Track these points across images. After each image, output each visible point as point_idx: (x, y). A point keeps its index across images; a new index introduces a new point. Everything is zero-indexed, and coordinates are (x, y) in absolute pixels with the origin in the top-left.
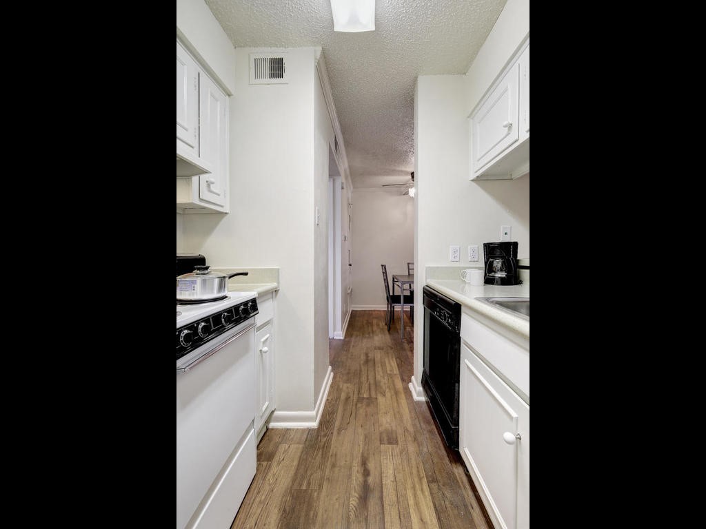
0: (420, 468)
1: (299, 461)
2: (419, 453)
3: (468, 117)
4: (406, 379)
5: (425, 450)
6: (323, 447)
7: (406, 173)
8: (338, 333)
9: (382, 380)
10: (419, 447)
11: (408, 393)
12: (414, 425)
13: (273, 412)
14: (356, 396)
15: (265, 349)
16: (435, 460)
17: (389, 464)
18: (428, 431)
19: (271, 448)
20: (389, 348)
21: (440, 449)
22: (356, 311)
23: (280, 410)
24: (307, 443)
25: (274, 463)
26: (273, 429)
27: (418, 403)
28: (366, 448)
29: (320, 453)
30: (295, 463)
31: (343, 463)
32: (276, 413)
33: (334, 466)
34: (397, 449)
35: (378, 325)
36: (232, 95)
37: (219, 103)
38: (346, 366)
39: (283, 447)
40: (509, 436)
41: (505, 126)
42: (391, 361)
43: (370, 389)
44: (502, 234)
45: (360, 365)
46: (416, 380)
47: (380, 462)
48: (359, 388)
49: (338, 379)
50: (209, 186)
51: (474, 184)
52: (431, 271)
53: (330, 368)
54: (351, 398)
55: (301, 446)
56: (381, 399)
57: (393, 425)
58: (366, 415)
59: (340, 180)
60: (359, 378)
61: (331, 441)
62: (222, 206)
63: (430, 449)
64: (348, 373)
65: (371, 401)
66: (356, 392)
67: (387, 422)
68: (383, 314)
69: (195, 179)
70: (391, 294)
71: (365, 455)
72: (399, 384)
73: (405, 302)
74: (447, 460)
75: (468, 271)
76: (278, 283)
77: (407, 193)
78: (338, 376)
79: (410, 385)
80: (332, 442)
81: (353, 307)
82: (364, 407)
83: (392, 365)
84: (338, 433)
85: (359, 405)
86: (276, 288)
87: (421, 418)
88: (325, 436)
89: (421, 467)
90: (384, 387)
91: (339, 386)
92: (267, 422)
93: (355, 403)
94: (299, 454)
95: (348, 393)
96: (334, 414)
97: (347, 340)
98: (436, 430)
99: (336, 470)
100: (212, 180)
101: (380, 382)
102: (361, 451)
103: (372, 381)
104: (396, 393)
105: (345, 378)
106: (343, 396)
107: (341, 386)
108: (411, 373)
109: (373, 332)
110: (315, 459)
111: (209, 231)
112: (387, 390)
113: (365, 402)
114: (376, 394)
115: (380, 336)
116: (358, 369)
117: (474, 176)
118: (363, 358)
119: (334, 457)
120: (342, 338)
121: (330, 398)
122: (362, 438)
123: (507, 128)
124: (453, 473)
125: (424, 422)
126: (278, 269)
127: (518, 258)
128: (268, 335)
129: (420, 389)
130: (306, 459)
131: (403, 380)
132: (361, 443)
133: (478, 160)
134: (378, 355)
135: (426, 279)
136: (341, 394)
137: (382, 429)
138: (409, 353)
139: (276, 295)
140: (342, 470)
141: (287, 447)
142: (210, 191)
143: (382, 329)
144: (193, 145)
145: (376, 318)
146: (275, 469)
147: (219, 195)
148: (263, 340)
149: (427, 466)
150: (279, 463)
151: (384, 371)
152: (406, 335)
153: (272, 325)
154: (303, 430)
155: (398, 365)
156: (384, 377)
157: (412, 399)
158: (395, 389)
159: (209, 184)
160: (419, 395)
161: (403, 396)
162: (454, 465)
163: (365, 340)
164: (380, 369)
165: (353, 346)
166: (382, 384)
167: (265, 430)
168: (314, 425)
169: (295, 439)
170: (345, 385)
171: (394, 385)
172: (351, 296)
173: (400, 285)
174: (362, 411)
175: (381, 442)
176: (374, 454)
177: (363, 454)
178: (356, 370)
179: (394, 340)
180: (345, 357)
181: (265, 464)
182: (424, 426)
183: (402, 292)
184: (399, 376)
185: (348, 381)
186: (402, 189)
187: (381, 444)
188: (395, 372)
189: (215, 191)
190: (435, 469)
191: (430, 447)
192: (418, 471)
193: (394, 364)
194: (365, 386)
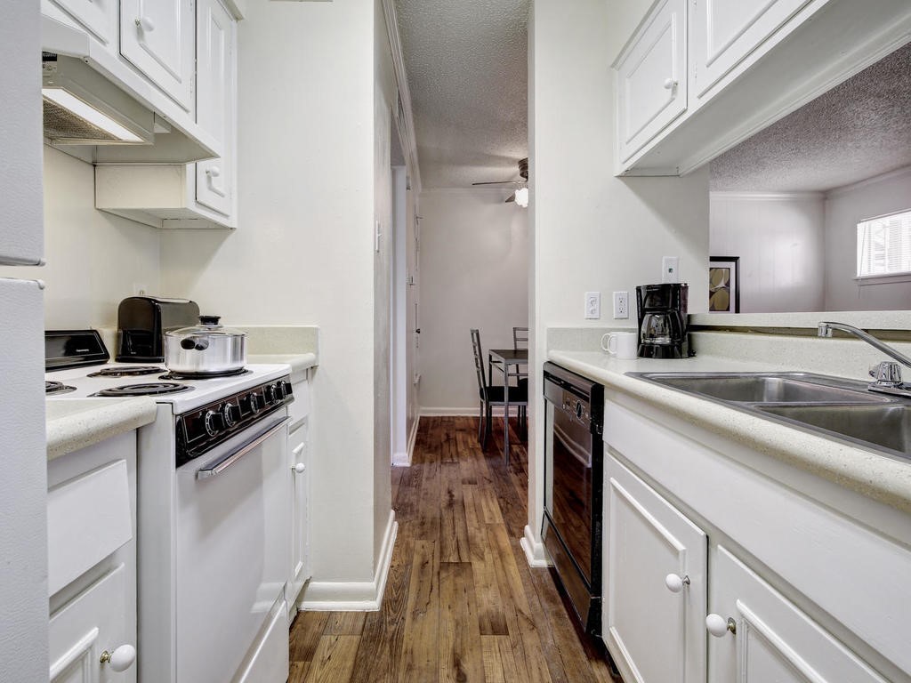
0: (543, 669)
1: (355, 660)
2: (541, 648)
3: (613, 66)
4: (516, 531)
5: (550, 641)
6: (392, 640)
7: (510, 161)
8: (402, 456)
9: (478, 534)
10: (541, 639)
11: (520, 554)
12: (531, 605)
13: (307, 582)
14: (437, 561)
15: (300, 466)
16: (566, 657)
17: (496, 664)
18: (553, 615)
19: (307, 641)
20: (486, 481)
21: (573, 641)
22: (428, 418)
23: (318, 580)
24: (365, 634)
25: (316, 663)
26: (307, 612)
27: (537, 570)
28: (459, 640)
29: (388, 649)
30: (350, 663)
31: (423, 664)
32: (314, 585)
33: (410, 668)
34: (506, 641)
35: (465, 443)
36: (242, 18)
37: (223, 32)
38: (418, 511)
39: (326, 640)
40: (673, 579)
41: (667, 87)
42: (491, 503)
43: (458, 548)
44: (664, 270)
45: (441, 510)
46: (534, 534)
47: (482, 662)
48: (441, 548)
49: (406, 533)
50: (209, 178)
51: (620, 183)
52: (556, 336)
53: (392, 513)
54: (430, 562)
55: (356, 638)
56: (477, 566)
57: (500, 604)
58: (456, 590)
59: (403, 173)
60: (441, 532)
61: (403, 629)
62: (226, 216)
63: (557, 641)
64: (423, 524)
65: (462, 567)
66: (437, 554)
67: (489, 601)
68: (472, 423)
69: (190, 167)
70: (488, 385)
71: (458, 651)
72: (505, 541)
73: (512, 399)
74: (583, 657)
75: (613, 334)
76: (317, 354)
77: (512, 199)
78: (406, 527)
79: (524, 542)
80: (405, 633)
81: (424, 412)
82: (452, 577)
83: (492, 509)
84: (414, 619)
85: (443, 575)
86: (315, 361)
87: (541, 594)
88: (393, 622)
89: (545, 669)
90: (481, 546)
91: (408, 544)
92: (299, 600)
93: (436, 570)
94: (353, 650)
95: (424, 556)
96: (404, 588)
97: (415, 467)
98: (565, 612)
99: (415, 673)
100: (216, 169)
101: (475, 537)
102: (451, 646)
103: (461, 536)
104: (501, 555)
105: (418, 531)
106: (417, 560)
107: (412, 545)
108: (524, 520)
109: (458, 454)
110: (379, 657)
111: (203, 260)
112: (487, 550)
113: (452, 569)
114: (470, 558)
115: (470, 460)
116: (438, 516)
117: (620, 170)
118: (445, 498)
119: (409, 655)
120: (408, 464)
121: (395, 564)
122: (451, 625)
123: (671, 90)
124: (593, 676)
125: (547, 600)
126: (316, 329)
127: (689, 312)
128: (302, 445)
129: (539, 545)
130: (366, 657)
131: (511, 534)
132: (451, 634)
133: (627, 143)
134: (468, 494)
135: (548, 351)
136: (412, 557)
137: (482, 611)
138: (519, 490)
139: (313, 374)
140: (424, 674)
141: (333, 639)
142: (211, 189)
143: (473, 451)
144: (187, 108)
145: (461, 430)
146: (317, 672)
147: (223, 196)
148: (296, 450)
149: (554, 666)
150: (323, 663)
151: (480, 519)
152: (512, 458)
153: (307, 428)
154: (357, 614)
155: (502, 509)
156: (479, 529)
157: (527, 565)
158: (499, 548)
159: (210, 175)
160: (537, 557)
161: (511, 558)
162: (594, 664)
163: (445, 469)
164: (473, 516)
165: (427, 479)
166: (478, 540)
167: (295, 613)
168: (374, 605)
169: (345, 628)
170: (419, 543)
171: (497, 541)
172: (419, 390)
173: (503, 368)
174: (448, 585)
175: (482, 631)
176: (471, 650)
177: (454, 650)
178: (434, 518)
179: (493, 467)
180: (415, 497)
181: (300, 664)
182: (546, 605)
183: (506, 380)
184: (504, 527)
185: (422, 535)
186: (505, 192)
187: (481, 634)
188: (498, 522)
189: (217, 188)
190: (567, 670)
191: (556, 638)
192: (541, 675)
193: (495, 507)
194: (451, 544)
